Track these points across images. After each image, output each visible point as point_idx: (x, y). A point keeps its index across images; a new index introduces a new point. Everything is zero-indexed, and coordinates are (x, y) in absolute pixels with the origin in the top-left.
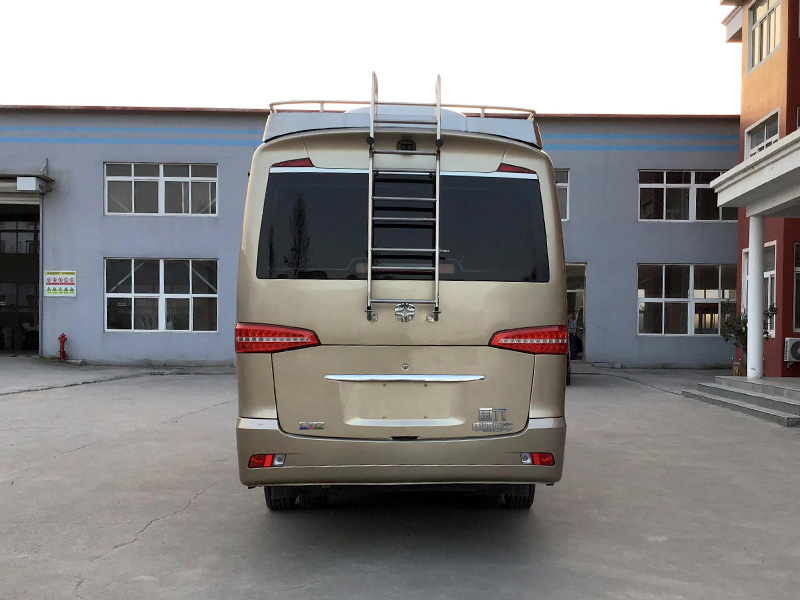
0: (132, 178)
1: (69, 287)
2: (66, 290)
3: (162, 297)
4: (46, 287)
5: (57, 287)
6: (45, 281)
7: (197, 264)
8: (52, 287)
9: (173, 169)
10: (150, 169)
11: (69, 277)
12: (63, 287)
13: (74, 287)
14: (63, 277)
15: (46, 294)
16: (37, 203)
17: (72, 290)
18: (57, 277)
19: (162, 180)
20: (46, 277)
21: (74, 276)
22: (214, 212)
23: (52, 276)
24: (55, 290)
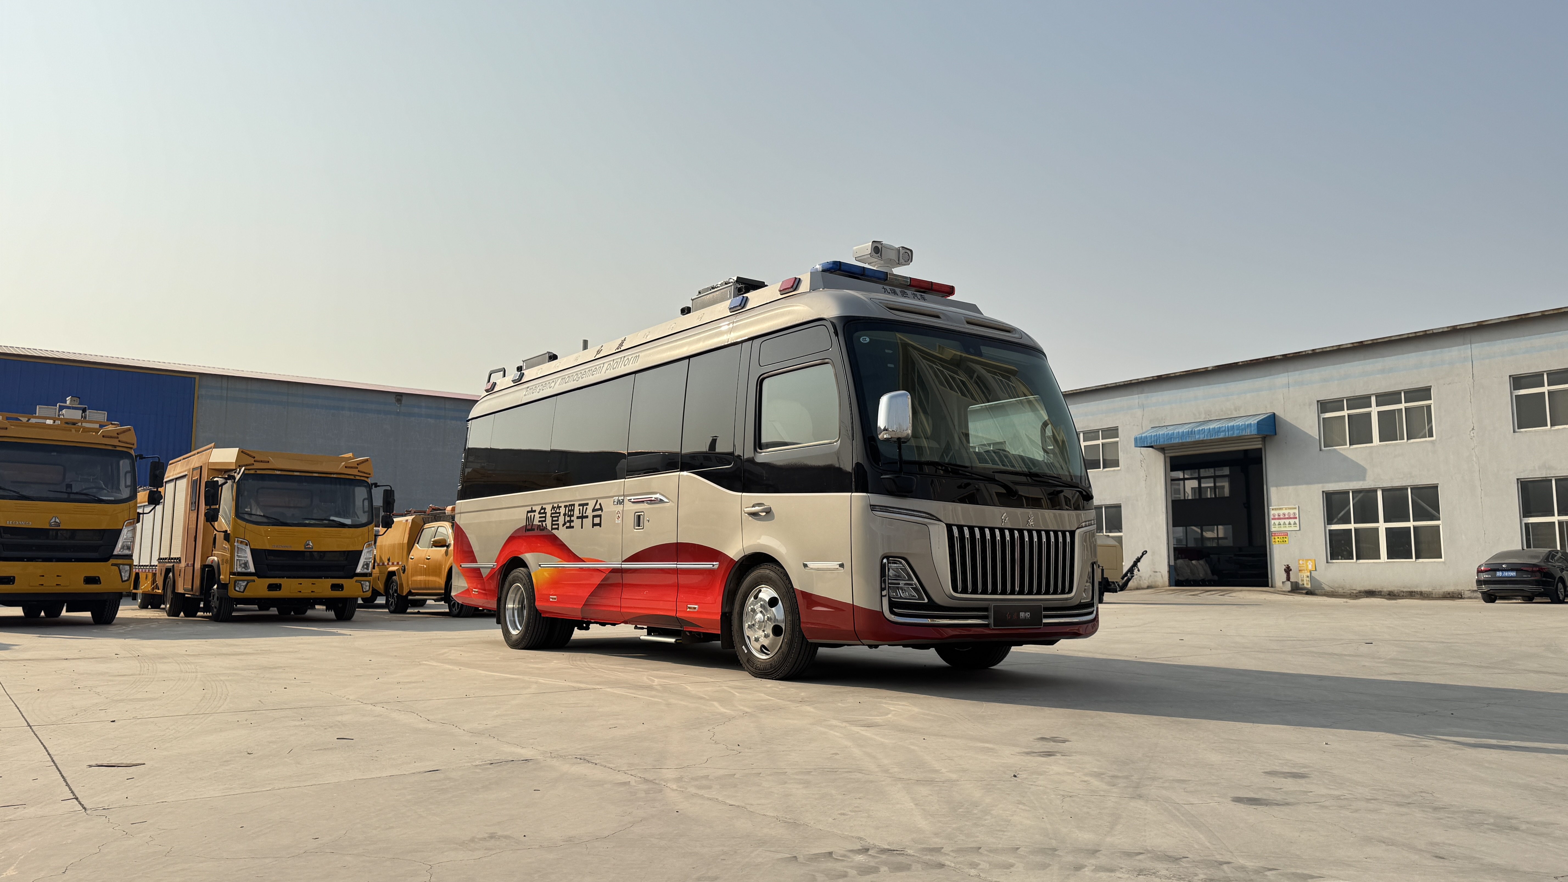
0: (1345, 413)
1: (1292, 521)
2: (1290, 524)
3: (1382, 526)
4: (1272, 522)
5: (1282, 522)
6: (1272, 517)
7: (1416, 489)
8: (1277, 522)
9: (1384, 398)
10: (1363, 401)
11: (1292, 512)
12: (1287, 521)
13: (1297, 521)
14: (1286, 512)
15: (1273, 529)
16: (1260, 446)
17: (1295, 523)
18: (1281, 512)
19: (1374, 410)
20: (1272, 512)
21: (1296, 511)
22: (1431, 435)
23: (1276, 512)
24: (1280, 524)
